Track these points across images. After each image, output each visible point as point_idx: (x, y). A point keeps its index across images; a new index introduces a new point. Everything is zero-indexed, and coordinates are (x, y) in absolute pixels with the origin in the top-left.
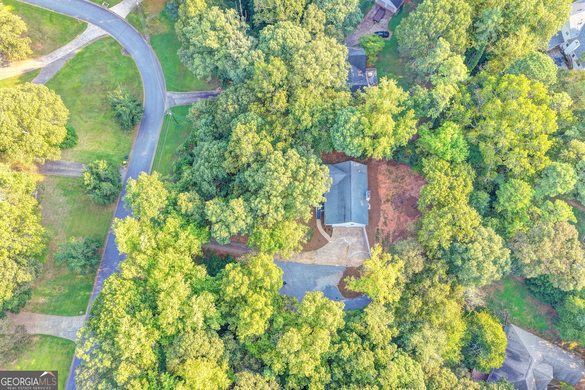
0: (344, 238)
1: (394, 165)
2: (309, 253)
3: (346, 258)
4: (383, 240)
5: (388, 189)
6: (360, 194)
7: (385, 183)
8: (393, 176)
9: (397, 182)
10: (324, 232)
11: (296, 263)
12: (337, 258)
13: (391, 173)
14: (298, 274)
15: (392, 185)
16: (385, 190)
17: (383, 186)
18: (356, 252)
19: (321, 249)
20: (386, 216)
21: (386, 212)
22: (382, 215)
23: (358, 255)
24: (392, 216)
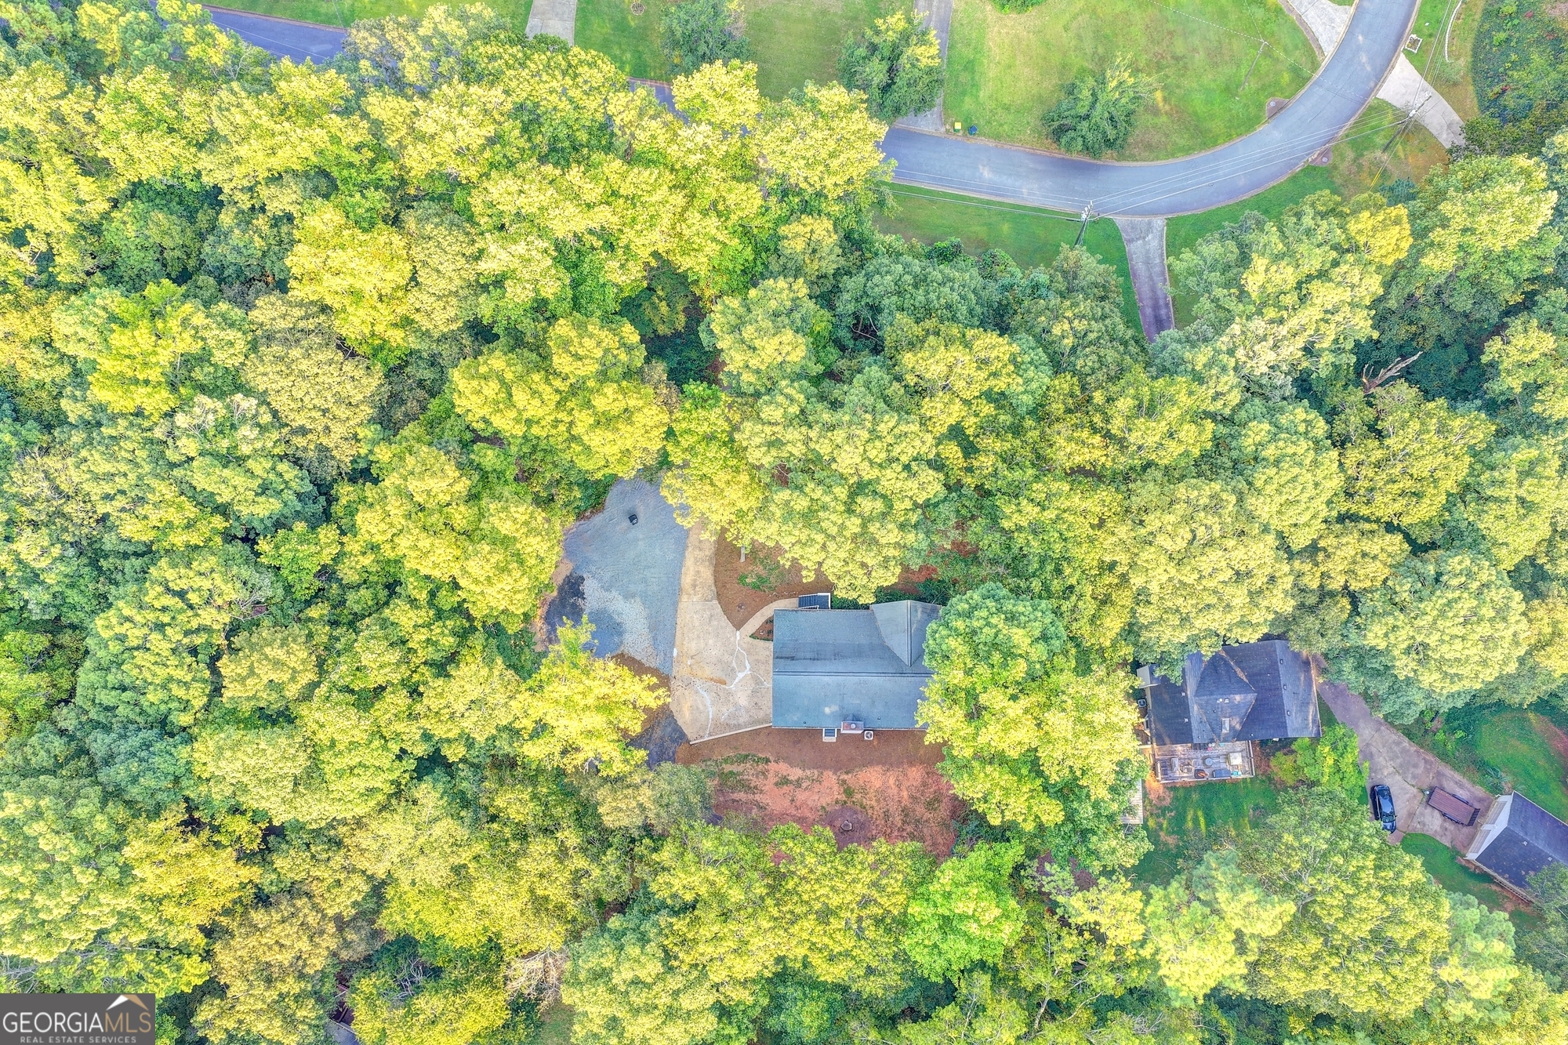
0: (747, 672)
1: (954, 815)
2: (711, 580)
3: (695, 676)
4: (738, 774)
5: (882, 795)
6: (854, 703)
7: (899, 786)
8: (920, 810)
9: (904, 822)
10: (764, 620)
11: (685, 548)
12: (693, 652)
13: (930, 805)
14: (657, 551)
15: (893, 808)
16: (878, 784)
17: (892, 781)
18: (708, 703)
19: (719, 609)
20: (804, 785)
21: (817, 785)
22: (808, 772)
23: (701, 707)
24: (804, 803)
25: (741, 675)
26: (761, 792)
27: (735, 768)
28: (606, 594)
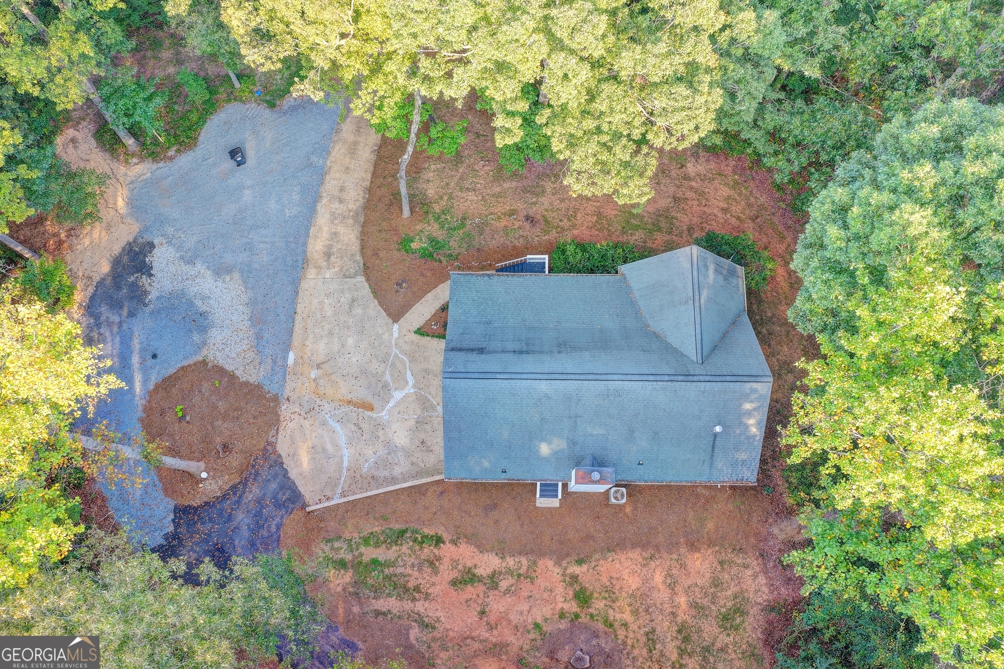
0: (410, 389)
1: (771, 639)
3: (322, 396)
4: (387, 565)
6: (595, 433)
9: (682, 652)
10: (438, 305)
12: (321, 358)
13: (727, 620)
18: (342, 441)
19: (365, 290)
20: (504, 585)
22: (511, 562)
23: (330, 448)
24: (504, 617)
25: (398, 395)
26: (427, 596)
27: (381, 554)
28: (186, 268)
